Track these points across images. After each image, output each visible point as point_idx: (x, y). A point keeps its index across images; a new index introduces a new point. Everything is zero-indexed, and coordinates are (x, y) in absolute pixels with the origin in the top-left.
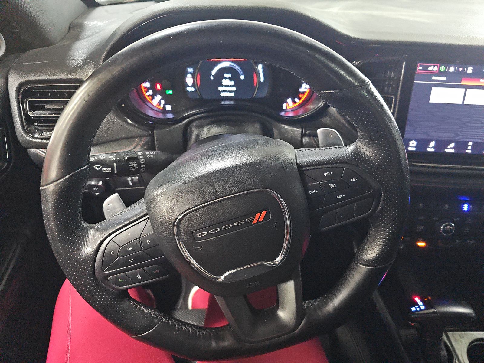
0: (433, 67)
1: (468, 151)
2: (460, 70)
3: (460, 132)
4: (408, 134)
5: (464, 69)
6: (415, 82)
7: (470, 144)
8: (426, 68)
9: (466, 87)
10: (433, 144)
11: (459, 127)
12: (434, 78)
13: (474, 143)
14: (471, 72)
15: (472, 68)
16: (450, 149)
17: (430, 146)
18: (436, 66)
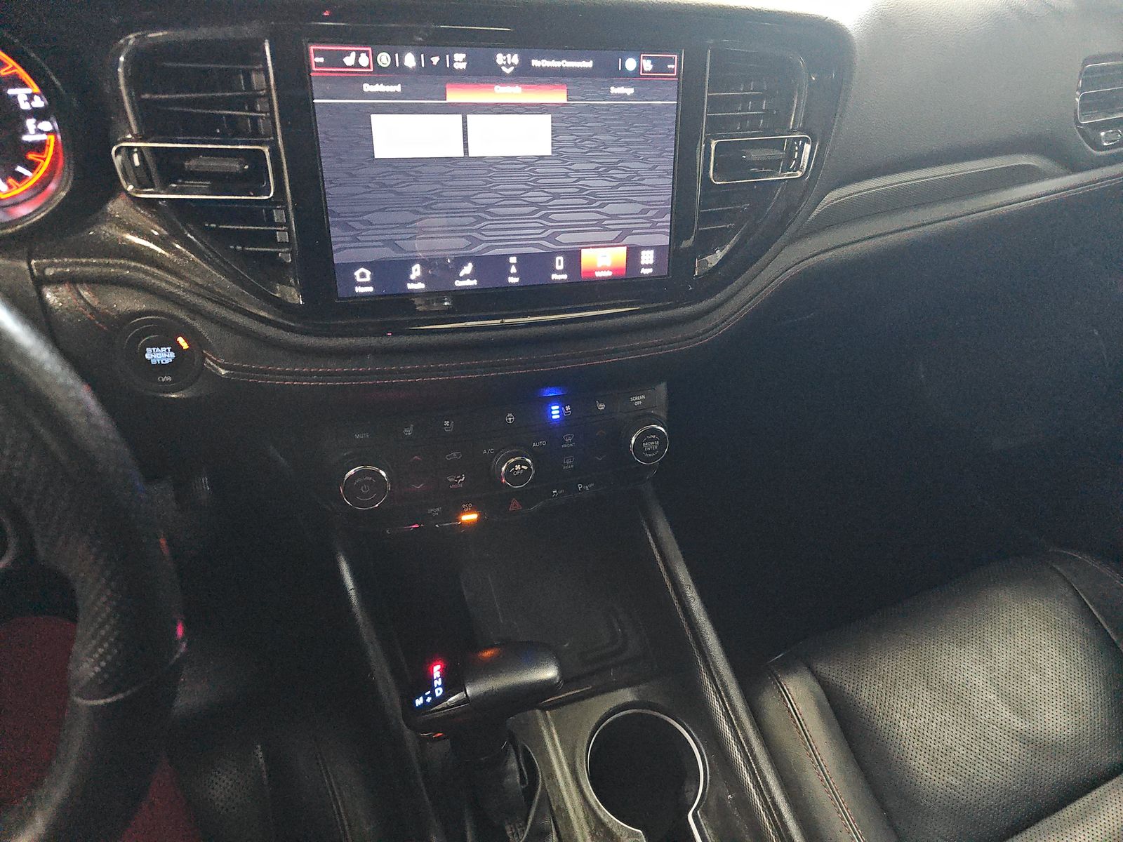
0: (353, 54)
1: (513, 280)
2: (435, 63)
3: (479, 230)
4: (340, 249)
5: (443, 60)
6: (315, 101)
7: (513, 260)
8: (335, 60)
9: (464, 110)
10: (416, 271)
11: (473, 220)
12: (367, 88)
13: (519, 256)
14: (463, 66)
15: (464, 56)
16: (466, 279)
17: (413, 277)
18: (364, 52)
